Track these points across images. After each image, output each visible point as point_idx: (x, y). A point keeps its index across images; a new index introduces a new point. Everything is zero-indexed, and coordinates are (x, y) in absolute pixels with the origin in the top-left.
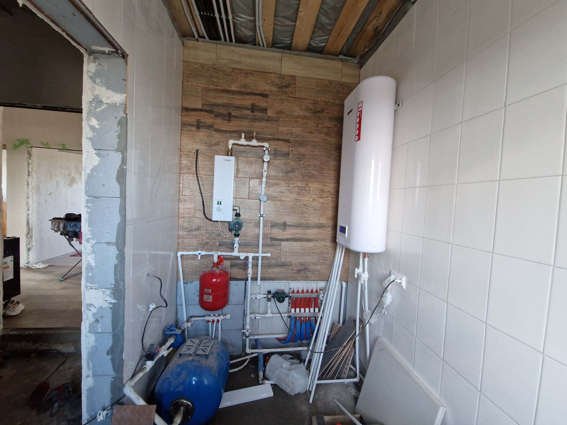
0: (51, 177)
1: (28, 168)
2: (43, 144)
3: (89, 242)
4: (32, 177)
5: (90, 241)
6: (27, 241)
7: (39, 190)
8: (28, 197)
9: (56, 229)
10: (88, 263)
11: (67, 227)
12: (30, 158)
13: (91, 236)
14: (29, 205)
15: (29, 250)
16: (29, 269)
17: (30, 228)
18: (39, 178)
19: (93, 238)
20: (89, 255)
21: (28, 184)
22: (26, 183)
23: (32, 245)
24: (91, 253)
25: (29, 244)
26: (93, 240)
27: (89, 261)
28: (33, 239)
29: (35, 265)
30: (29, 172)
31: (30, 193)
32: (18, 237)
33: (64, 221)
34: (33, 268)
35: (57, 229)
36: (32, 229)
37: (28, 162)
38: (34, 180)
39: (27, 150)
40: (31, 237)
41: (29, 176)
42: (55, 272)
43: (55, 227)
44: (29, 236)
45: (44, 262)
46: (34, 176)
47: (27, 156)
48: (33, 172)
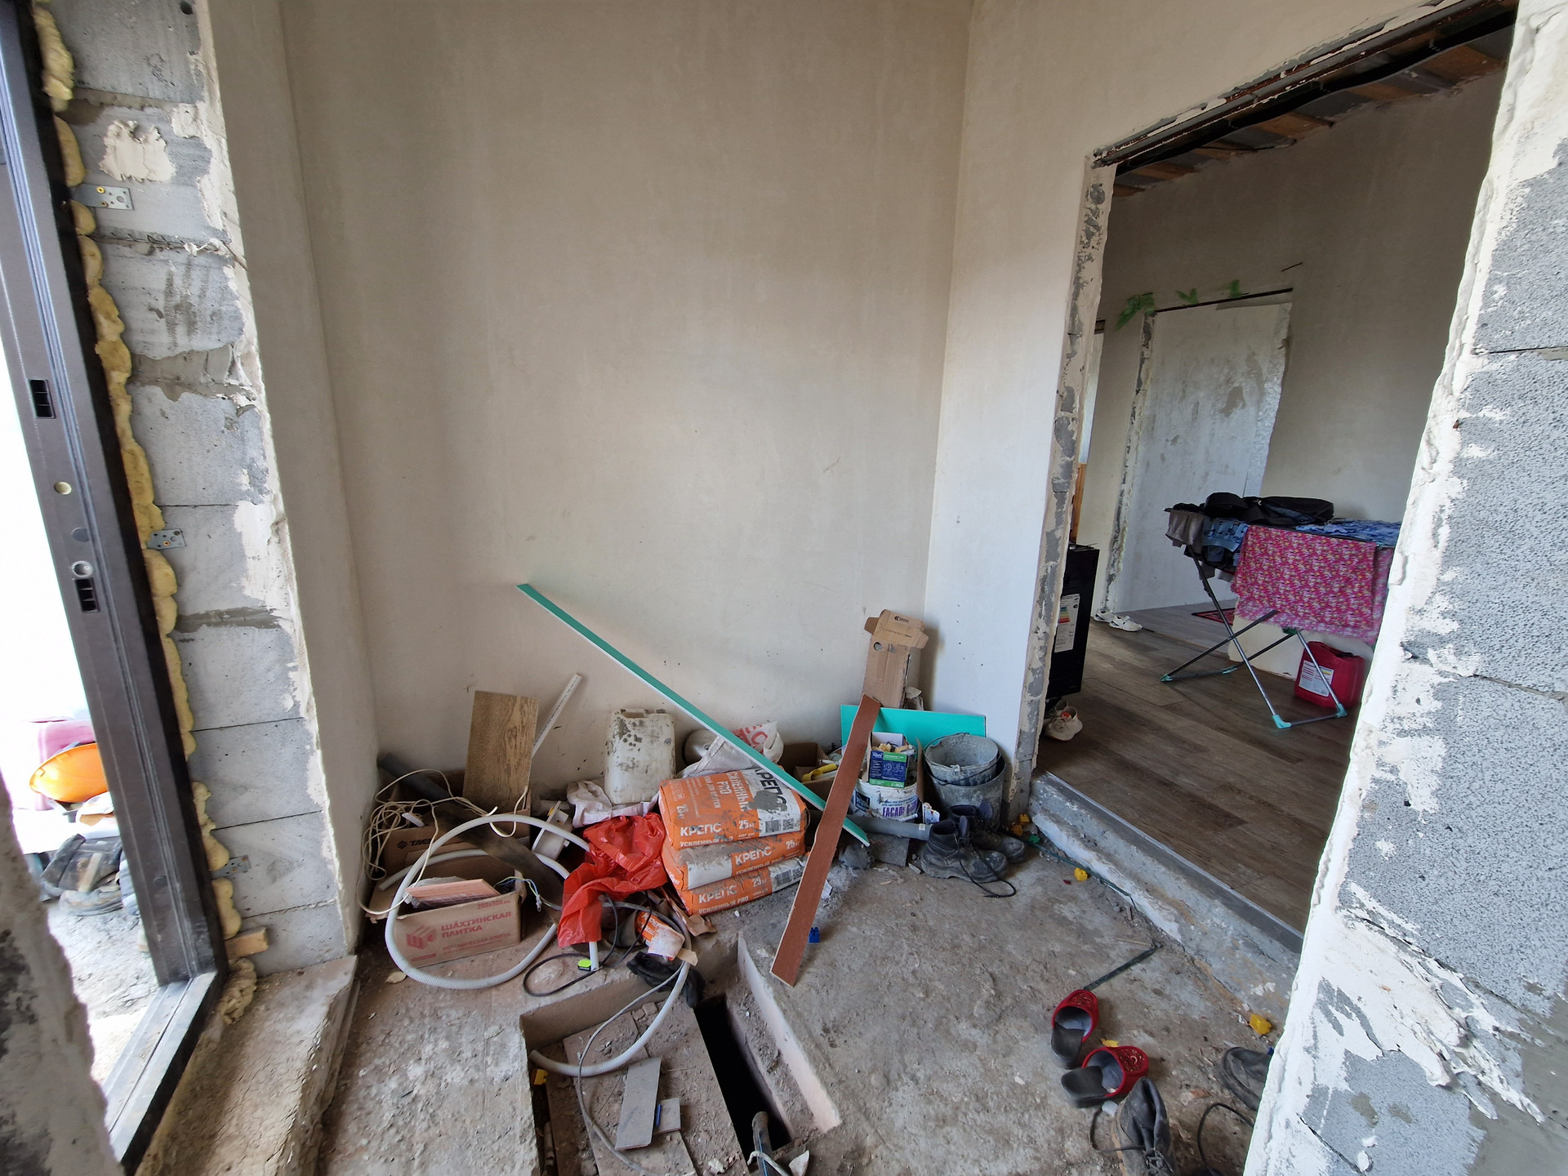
0: (1184, 392)
1: (1140, 372)
2: (1183, 296)
3: (1426, 661)
4: (1145, 395)
5: (1431, 654)
6: (1110, 558)
7: (1153, 429)
8: (1129, 447)
9: (1177, 537)
10: (1391, 777)
11: (1206, 533)
12: (1146, 345)
13: (1447, 627)
14: (1128, 469)
15: (1110, 579)
16: (1103, 625)
17: (1121, 527)
18: (1157, 398)
19: (1460, 643)
20: (1403, 733)
21: (1133, 415)
22: (1131, 411)
23: (1119, 569)
24: (1425, 731)
25: (1113, 565)
26: (1459, 652)
27: (1394, 770)
28: (1122, 553)
29: (1116, 621)
30: (1140, 383)
31: (1134, 438)
32: (1096, 547)
33: (1202, 517)
34: (1111, 625)
35: (1182, 536)
36: (1124, 529)
37: (1142, 354)
38: (1148, 403)
39: (1145, 322)
40: (1120, 548)
41: (1137, 392)
42: (1157, 650)
43: (1177, 531)
44: (1116, 546)
45: (1135, 616)
46: (1149, 393)
47: (1141, 339)
48: (1149, 382)
